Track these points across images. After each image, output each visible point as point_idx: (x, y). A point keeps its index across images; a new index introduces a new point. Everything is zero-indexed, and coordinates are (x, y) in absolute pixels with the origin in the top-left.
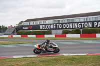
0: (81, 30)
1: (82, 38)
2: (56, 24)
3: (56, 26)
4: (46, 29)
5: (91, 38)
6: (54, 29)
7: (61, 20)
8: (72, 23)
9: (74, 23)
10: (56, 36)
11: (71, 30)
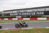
0: (30, 16)
1: (31, 20)
2: (18, 13)
3: (18, 14)
4: (13, 16)
5: (35, 20)
6: (17, 15)
7: (21, 11)
8: (26, 12)
9: (27, 12)
10: (18, 19)
11: (25, 16)
